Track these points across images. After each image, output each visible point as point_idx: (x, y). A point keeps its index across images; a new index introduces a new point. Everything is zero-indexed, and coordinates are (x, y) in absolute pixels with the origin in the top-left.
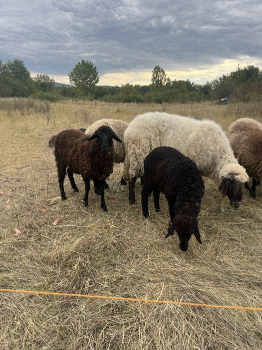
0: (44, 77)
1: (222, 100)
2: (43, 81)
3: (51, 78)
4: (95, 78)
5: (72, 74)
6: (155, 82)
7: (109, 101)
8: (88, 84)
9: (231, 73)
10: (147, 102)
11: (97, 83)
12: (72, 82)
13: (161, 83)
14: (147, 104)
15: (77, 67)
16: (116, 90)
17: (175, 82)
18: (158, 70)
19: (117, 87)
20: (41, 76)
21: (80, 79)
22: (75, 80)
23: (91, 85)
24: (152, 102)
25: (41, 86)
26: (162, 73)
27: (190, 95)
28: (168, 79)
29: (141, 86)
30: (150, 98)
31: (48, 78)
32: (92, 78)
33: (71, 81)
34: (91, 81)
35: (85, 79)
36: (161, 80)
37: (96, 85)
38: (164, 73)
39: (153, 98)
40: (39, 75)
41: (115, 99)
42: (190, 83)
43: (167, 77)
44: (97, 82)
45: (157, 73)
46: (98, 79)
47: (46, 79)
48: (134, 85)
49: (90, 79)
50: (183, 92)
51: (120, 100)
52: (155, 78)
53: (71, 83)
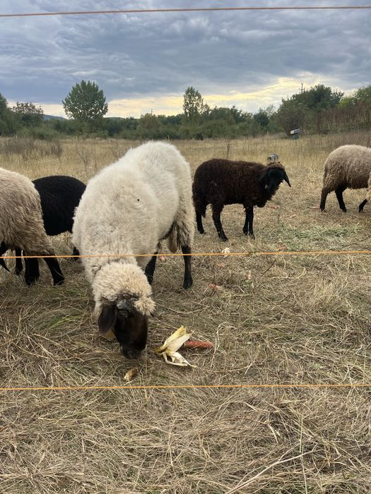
0: (26, 106)
1: (292, 132)
2: (26, 111)
3: (37, 107)
4: (102, 106)
5: (68, 102)
6: (188, 111)
7: (130, 139)
8: (91, 115)
9: (294, 96)
10: (184, 139)
11: (105, 114)
12: (68, 112)
13: (197, 112)
14: (186, 141)
15: (75, 91)
16: (131, 124)
17: (215, 111)
18: (191, 93)
19: (132, 119)
20: (22, 105)
21: (79, 108)
22: (72, 110)
23: (96, 116)
24: (191, 138)
25: (23, 119)
26: (197, 98)
27: (241, 127)
28: (206, 105)
29: (167, 116)
30: (187, 132)
31: (34, 107)
32: (96, 107)
33: (66, 111)
34: (96, 111)
35: (87, 108)
36: (196, 107)
37: (105, 116)
38: (200, 97)
39: (191, 133)
40: (20, 103)
41: (138, 136)
42: (236, 110)
43: (204, 104)
44: (105, 112)
45: (190, 98)
46: (106, 108)
47: (29, 110)
48: (157, 116)
49: (96, 108)
50: (230, 123)
51: (146, 137)
52: (188, 104)
53: (67, 114)
